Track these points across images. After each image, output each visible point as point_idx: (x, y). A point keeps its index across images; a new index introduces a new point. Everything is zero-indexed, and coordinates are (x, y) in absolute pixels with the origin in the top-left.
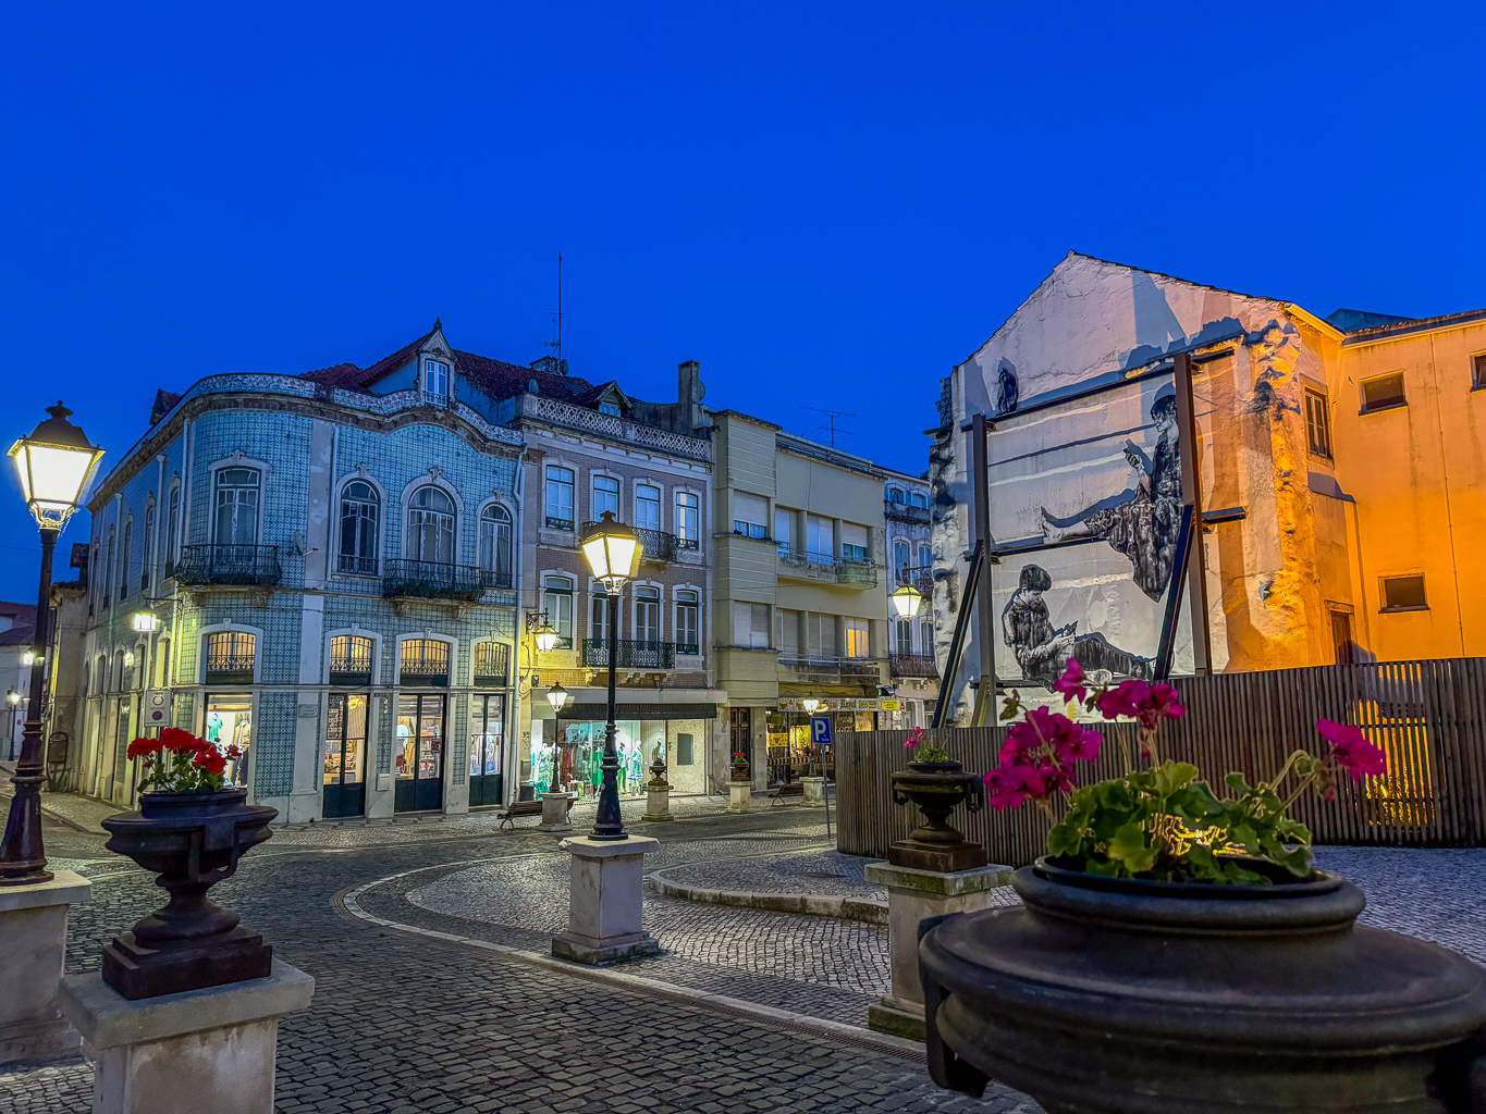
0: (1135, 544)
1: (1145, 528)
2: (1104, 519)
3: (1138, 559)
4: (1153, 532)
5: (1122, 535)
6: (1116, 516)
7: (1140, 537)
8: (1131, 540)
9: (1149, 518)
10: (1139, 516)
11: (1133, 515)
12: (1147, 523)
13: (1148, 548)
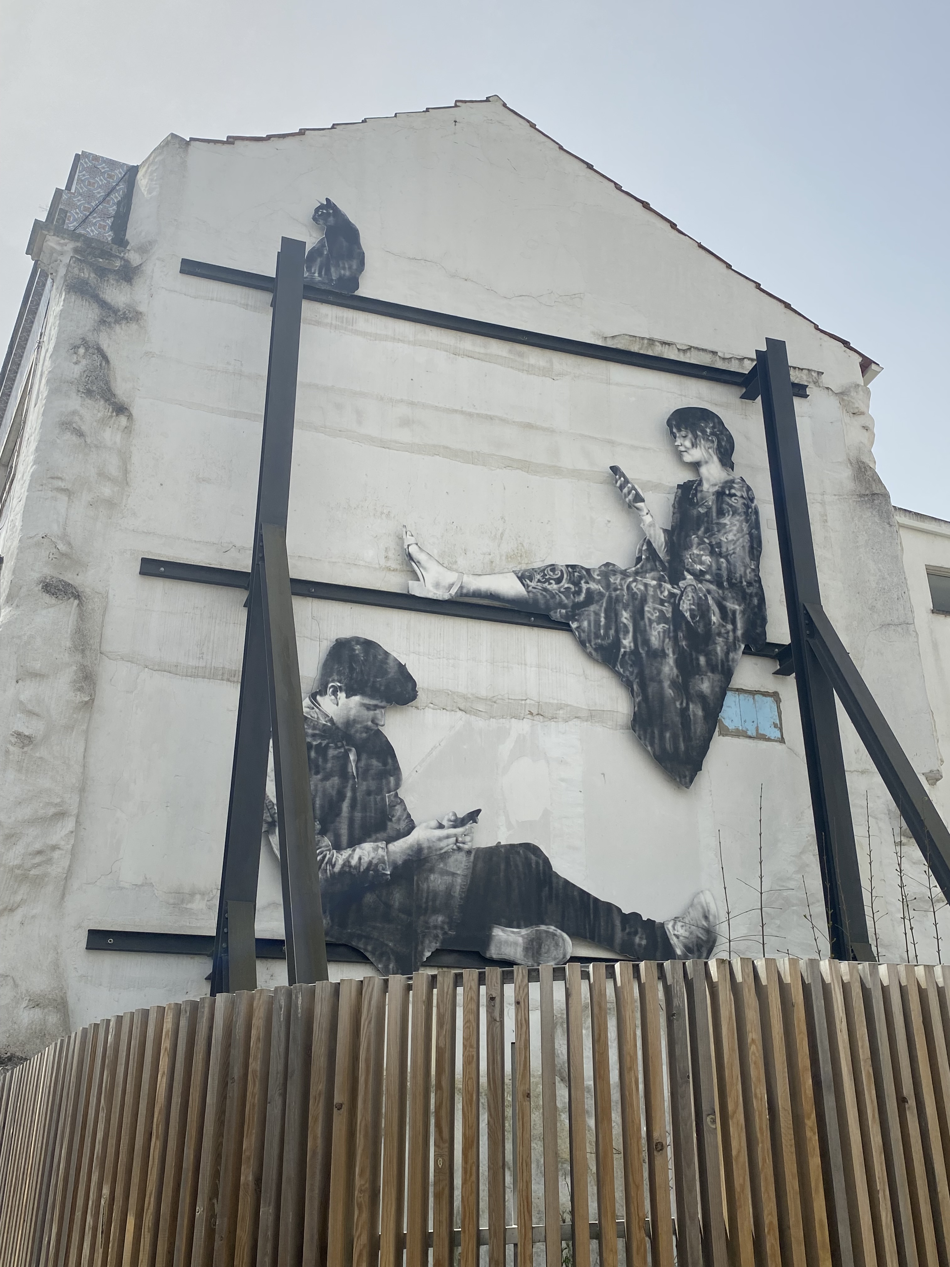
0: (635, 652)
1: (660, 627)
2: (565, 584)
3: (643, 686)
4: (675, 640)
5: (607, 627)
6: (593, 586)
7: (646, 642)
8: (627, 642)
9: (668, 610)
10: (644, 601)
11: (633, 595)
12: (662, 618)
13: (666, 670)
